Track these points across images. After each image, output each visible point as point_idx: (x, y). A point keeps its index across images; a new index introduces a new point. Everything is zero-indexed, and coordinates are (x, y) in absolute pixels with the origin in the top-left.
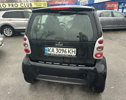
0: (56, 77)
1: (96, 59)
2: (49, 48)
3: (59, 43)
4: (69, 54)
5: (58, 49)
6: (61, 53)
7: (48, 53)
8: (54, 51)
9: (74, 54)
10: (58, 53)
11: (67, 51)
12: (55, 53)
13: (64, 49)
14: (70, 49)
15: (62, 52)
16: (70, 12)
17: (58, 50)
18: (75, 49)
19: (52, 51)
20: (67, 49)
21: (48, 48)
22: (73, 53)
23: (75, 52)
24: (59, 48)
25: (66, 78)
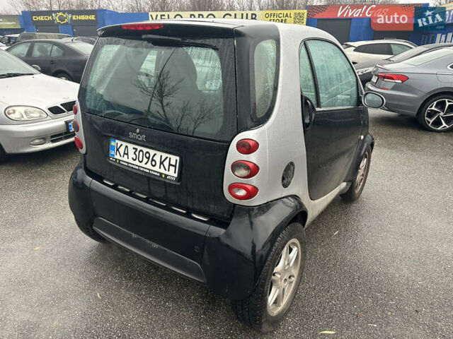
0: (133, 235)
1: (235, 205)
2: (120, 143)
3: (138, 131)
4: (162, 170)
5: (136, 149)
6: (142, 165)
7: (116, 157)
8: (127, 154)
9: (173, 173)
10: (137, 162)
11: (157, 159)
12: (130, 161)
13: (152, 152)
14: (165, 155)
15: (145, 160)
16: (166, 37)
17: (137, 153)
18: (178, 158)
19: (124, 153)
20: (159, 154)
21: (117, 141)
22: (172, 169)
23: (175, 166)
24: (139, 148)
25: (155, 246)
